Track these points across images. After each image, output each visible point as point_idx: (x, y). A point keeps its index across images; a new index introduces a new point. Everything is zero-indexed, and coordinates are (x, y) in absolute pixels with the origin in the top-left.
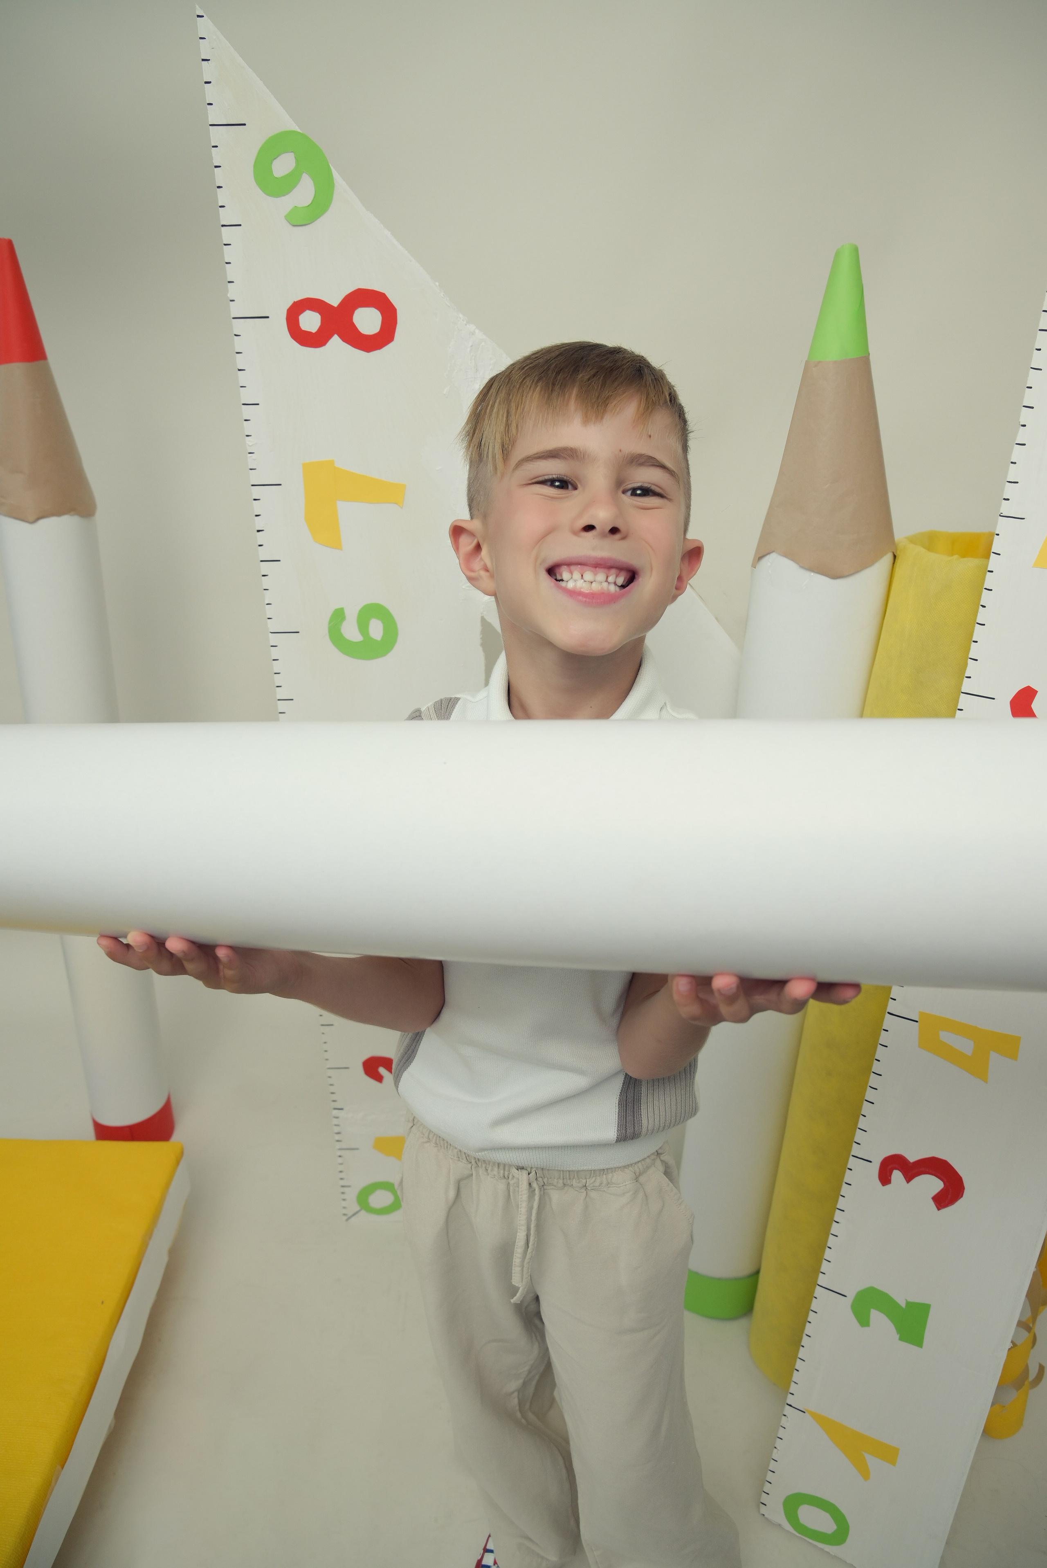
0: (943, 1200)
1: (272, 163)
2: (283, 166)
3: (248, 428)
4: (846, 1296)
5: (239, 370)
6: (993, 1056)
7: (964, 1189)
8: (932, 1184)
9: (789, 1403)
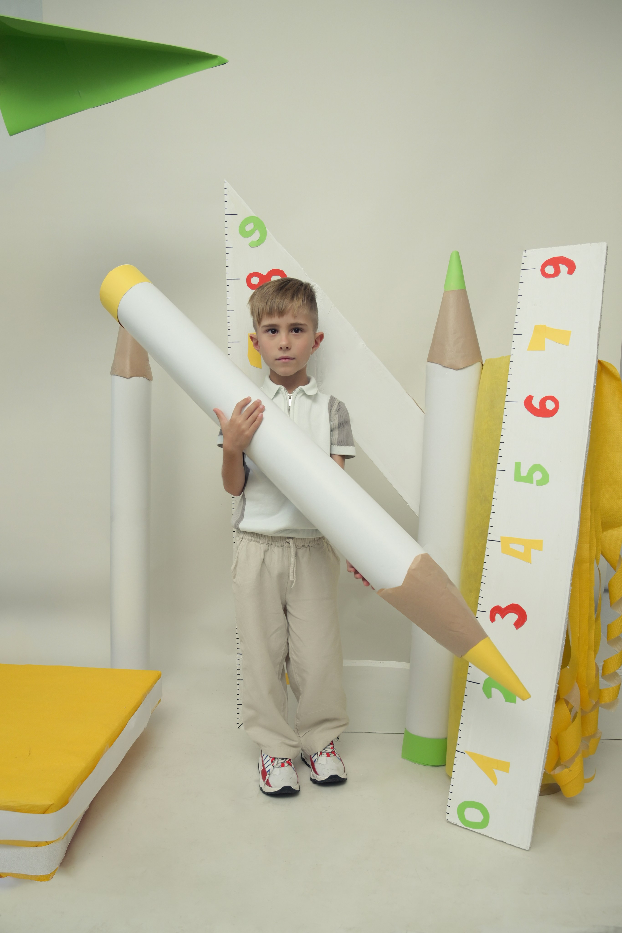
0: (518, 624)
1: (245, 227)
2: (249, 228)
3: (229, 320)
4: (480, 684)
5: (227, 298)
6: (532, 550)
7: (527, 616)
8: (513, 617)
9: (457, 750)
